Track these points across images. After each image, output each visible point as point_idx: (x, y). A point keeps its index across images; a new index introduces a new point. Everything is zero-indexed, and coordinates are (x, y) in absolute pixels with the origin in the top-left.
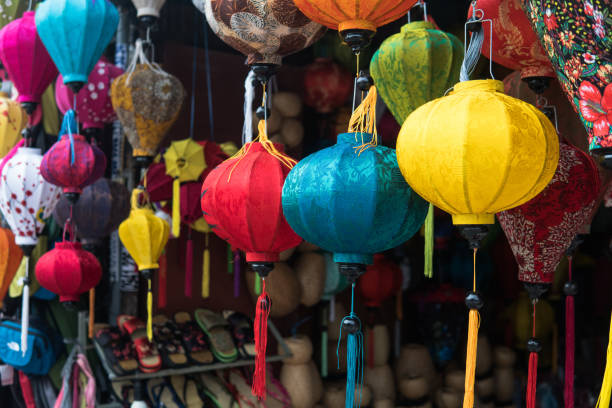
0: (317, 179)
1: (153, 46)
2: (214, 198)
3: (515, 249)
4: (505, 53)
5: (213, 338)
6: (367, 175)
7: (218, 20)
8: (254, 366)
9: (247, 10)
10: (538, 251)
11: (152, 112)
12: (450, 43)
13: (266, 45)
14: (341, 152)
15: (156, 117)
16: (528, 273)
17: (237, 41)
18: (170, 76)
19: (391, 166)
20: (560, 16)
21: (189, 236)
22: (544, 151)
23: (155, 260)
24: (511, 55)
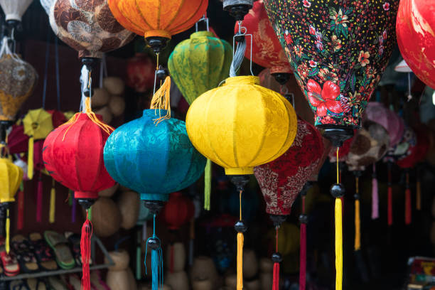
0: (128, 143)
1: (15, 42)
2: (52, 152)
3: (264, 191)
4: (260, 56)
5: (57, 252)
6: (162, 139)
7: (58, 25)
8: (82, 272)
9: (80, 19)
10: (280, 193)
11: (11, 89)
12: (222, 47)
13: (92, 45)
14: (144, 123)
15: (13, 92)
16: (273, 208)
17: (72, 40)
18: (26, 63)
19: (179, 133)
20: (294, 35)
21: (40, 178)
22: (288, 126)
23: (12, 196)
24: (265, 57)
